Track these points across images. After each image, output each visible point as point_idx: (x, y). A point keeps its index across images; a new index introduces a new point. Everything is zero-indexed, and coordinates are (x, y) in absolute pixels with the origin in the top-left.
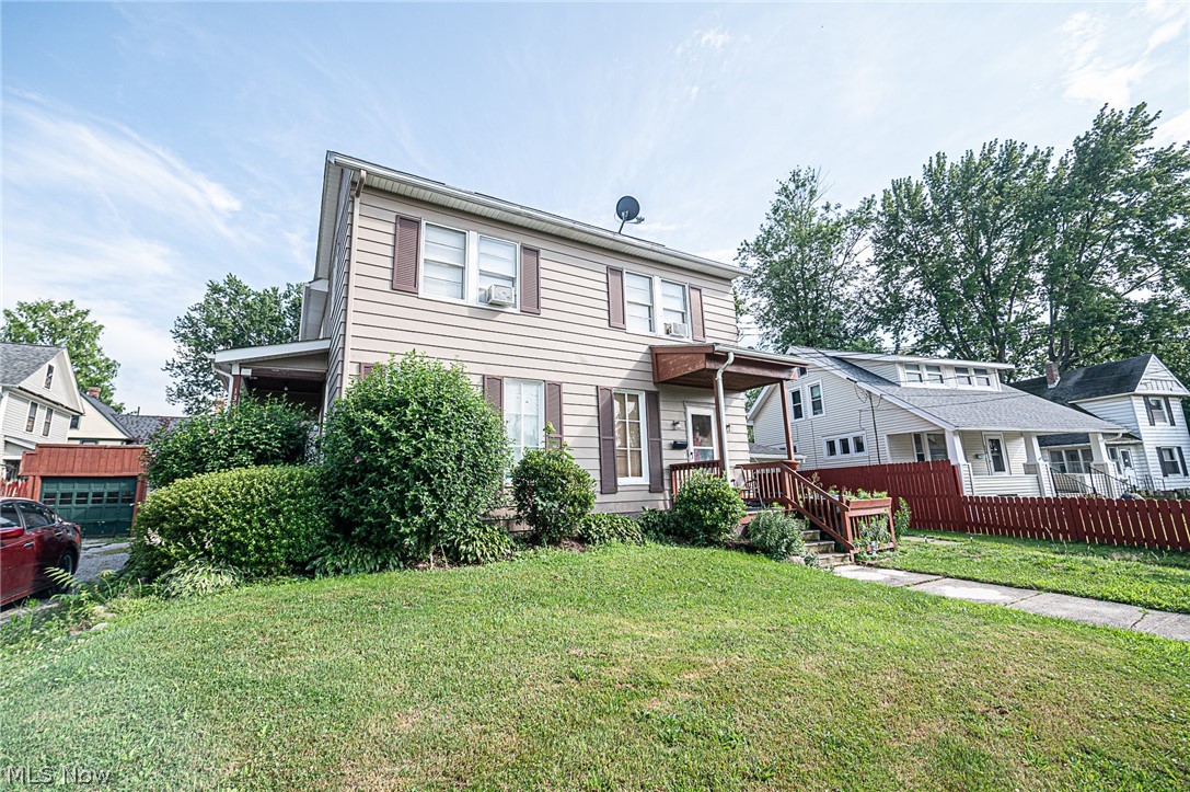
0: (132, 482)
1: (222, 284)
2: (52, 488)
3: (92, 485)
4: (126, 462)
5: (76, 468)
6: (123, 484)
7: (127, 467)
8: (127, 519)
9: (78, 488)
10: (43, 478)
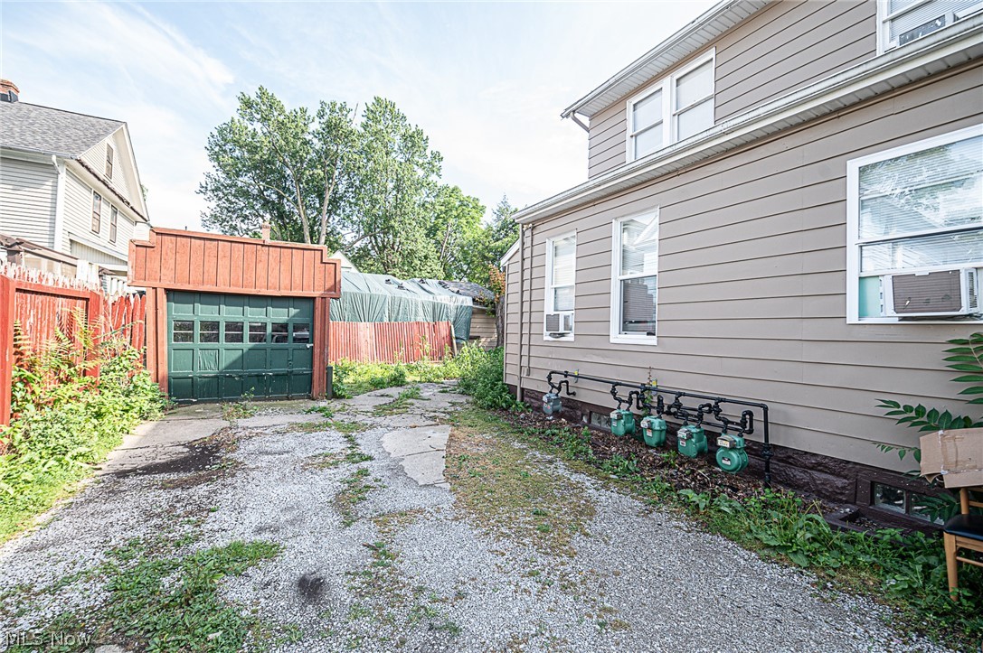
0: (307, 306)
1: (253, 97)
2: (185, 312)
3: (247, 309)
4: (297, 272)
5: (220, 278)
6: (293, 311)
7: (297, 280)
8: (305, 370)
9: (227, 314)
10: (172, 294)
